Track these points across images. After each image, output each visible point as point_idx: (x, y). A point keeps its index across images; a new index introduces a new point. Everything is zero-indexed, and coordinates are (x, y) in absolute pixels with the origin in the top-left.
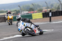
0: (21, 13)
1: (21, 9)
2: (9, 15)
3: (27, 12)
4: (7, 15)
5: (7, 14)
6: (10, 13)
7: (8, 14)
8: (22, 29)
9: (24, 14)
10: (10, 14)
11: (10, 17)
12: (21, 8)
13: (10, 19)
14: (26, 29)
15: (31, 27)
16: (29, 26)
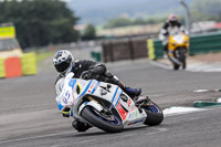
0: (191, 27)
1: (189, 14)
2: (172, 30)
3: (211, 25)
4: (164, 31)
5: (166, 27)
6: (175, 23)
7: (169, 28)
8: (69, 104)
9: (201, 32)
10: (176, 29)
11: (179, 38)
12: (191, 11)
13: (178, 48)
14: (83, 105)
15: (103, 97)
16: (97, 93)
